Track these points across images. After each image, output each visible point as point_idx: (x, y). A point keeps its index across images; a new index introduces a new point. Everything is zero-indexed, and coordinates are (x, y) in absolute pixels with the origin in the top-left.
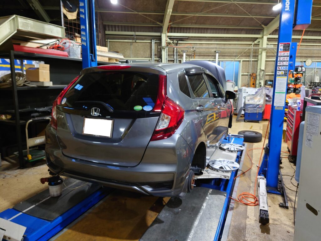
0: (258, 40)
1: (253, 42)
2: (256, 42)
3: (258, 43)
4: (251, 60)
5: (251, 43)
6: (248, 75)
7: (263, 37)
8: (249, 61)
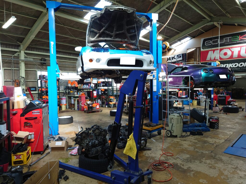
0: (17, 54)
1: (13, 55)
2: (16, 55)
3: (18, 56)
4: (12, 69)
5: (11, 55)
6: (11, 81)
7: (20, 52)
8: (11, 69)
